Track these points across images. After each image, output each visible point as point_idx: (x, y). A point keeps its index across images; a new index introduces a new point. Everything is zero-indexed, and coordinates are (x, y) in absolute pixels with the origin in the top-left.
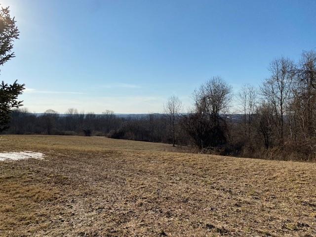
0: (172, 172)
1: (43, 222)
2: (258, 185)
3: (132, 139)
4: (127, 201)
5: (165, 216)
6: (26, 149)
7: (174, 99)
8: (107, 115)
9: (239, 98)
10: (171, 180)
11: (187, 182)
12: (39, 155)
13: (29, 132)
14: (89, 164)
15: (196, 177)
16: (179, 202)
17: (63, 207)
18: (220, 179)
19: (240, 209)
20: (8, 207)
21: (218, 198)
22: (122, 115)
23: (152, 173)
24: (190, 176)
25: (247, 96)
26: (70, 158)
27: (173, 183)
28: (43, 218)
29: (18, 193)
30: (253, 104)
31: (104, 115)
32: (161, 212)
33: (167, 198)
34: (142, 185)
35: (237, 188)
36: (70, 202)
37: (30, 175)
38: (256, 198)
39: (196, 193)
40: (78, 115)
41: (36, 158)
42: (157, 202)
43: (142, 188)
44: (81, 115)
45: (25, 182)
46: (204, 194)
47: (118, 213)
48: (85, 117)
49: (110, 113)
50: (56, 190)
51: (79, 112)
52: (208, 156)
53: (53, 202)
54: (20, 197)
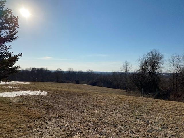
0: (115, 107)
1: (28, 131)
2: (169, 119)
3: (101, 86)
4: (80, 122)
5: (98, 134)
6: (41, 89)
7: (127, 63)
8: (89, 72)
9: (169, 62)
10: (112, 112)
11: (122, 114)
12: (45, 93)
13: (47, 81)
14: (69, 99)
15: (129, 111)
16: (111, 126)
17: (43, 123)
18: (144, 113)
19: (150, 134)
20: (15, 120)
21: (137, 125)
22: (98, 72)
23: (102, 107)
24: (126, 110)
25: (175, 61)
26: (61, 95)
27: (113, 113)
28: (29, 129)
29: (24, 113)
30: (179, 66)
31: (87, 72)
32: (97, 131)
33: (105, 123)
34: (93, 113)
35: (153, 120)
36: (48, 120)
37: (34, 104)
38: (164, 128)
39: (124, 121)
40: (73, 72)
41: (43, 94)
42: (97, 125)
43: (92, 115)
44: (75, 72)
45: (30, 107)
46: (130, 122)
47: (71, 129)
48: (77, 73)
49: (91, 71)
50: (44, 113)
51: (74, 70)
52: (143, 99)
53: (39, 120)
54: (23, 116)
